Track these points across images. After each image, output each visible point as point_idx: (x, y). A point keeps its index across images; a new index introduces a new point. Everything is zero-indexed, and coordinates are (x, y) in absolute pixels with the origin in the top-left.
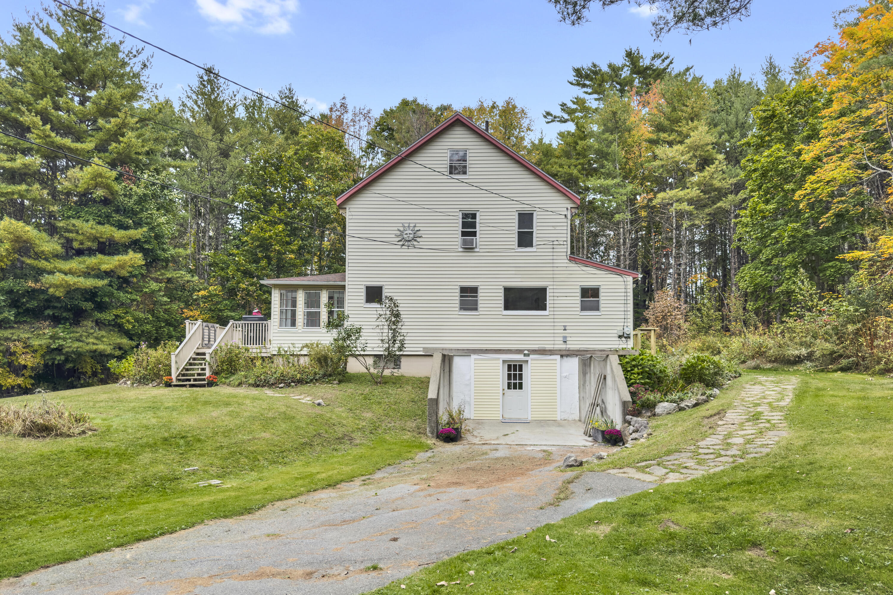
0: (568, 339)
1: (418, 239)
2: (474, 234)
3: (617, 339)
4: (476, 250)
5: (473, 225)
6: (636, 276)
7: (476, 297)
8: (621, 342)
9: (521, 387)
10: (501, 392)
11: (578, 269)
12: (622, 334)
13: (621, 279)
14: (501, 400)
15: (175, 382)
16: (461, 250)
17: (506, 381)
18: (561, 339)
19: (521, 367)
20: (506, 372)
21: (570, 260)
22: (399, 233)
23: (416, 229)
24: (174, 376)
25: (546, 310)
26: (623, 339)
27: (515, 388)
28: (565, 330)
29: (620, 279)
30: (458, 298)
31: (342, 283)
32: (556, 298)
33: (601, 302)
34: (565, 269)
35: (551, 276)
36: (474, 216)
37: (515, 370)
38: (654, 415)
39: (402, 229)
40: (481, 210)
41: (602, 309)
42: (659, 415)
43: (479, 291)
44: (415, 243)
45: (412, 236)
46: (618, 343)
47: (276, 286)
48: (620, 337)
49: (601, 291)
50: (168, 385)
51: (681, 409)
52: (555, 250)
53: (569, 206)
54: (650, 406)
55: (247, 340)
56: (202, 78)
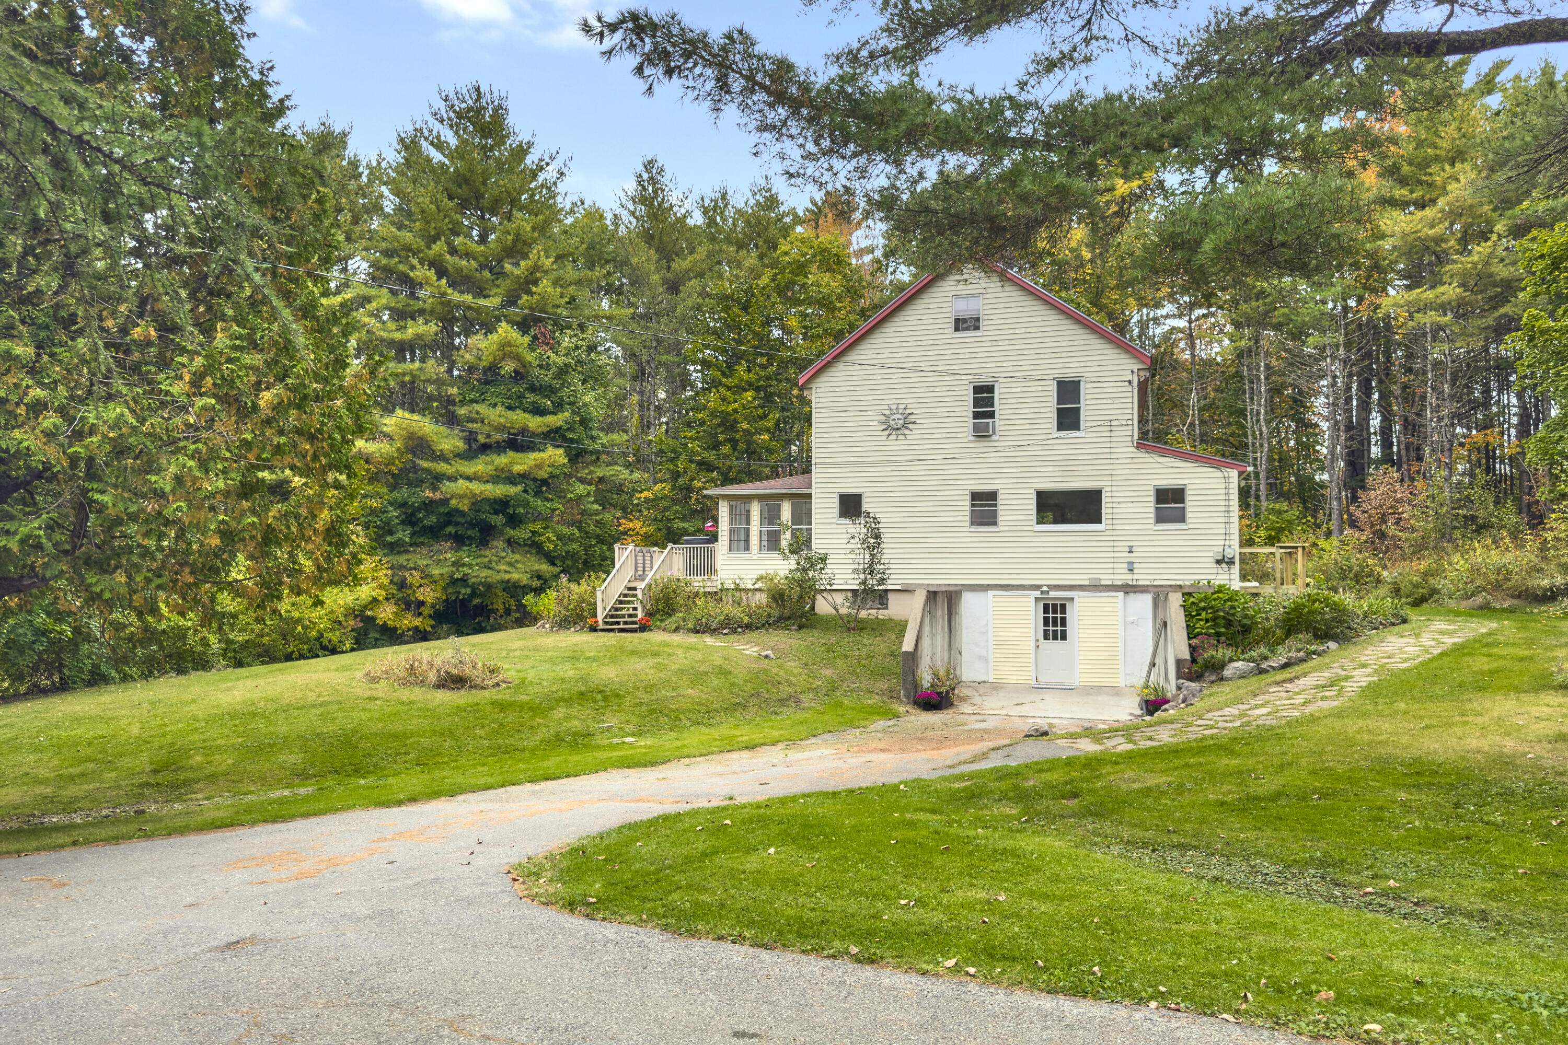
0: (1135, 566)
1: (911, 426)
2: (991, 415)
3: (1215, 565)
4: (994, 438)
5: (990, 402)
6: (1243, 469)
7: (995, 505)
8: (1220, 571)
9: (1064, 637)
10: (1033, 643)
11: (1151, 460)
12: (1220, 558)
13: (1220, 474)
14: (1033, 656)
15: (601, 626)
16: (972, 438)
17: (1041, 628)
18: (1125, 566)
19: (1063, 607)
20: (1041, 615)
21: (1137, 448)
22: (883, 418)
23: (908, 412)
24: (600, 617)
25: (1100, 522)
26: (1224, 565)
27: (1055, 638)
28: (1130, 552)
29: (1216, 473)
30: (968, 508)
31: (808, 491)
32: (1115, 505)
33: (1188, 509)
34: (1129, 461)
35: (1109, 472)
36: (990, 389)
37: (1055, 612)
38: (1222, 679)
39: (887, 412)
40: (1001, 380)
41: (1189, 520)
42: (1227, 679)
43: (1000, 497)
44: (906, 432)
45: (901, 422)
46: (1215, 571)
47: (724, 497)
48: (1218, 562)
49: (1188, 492)
50: (593, 629)
51: (1262, 672)
52: (1113, 434)
53: (1135, 367)
54: (1216, 667)
55: (690, 569)
56: (640, 176)
